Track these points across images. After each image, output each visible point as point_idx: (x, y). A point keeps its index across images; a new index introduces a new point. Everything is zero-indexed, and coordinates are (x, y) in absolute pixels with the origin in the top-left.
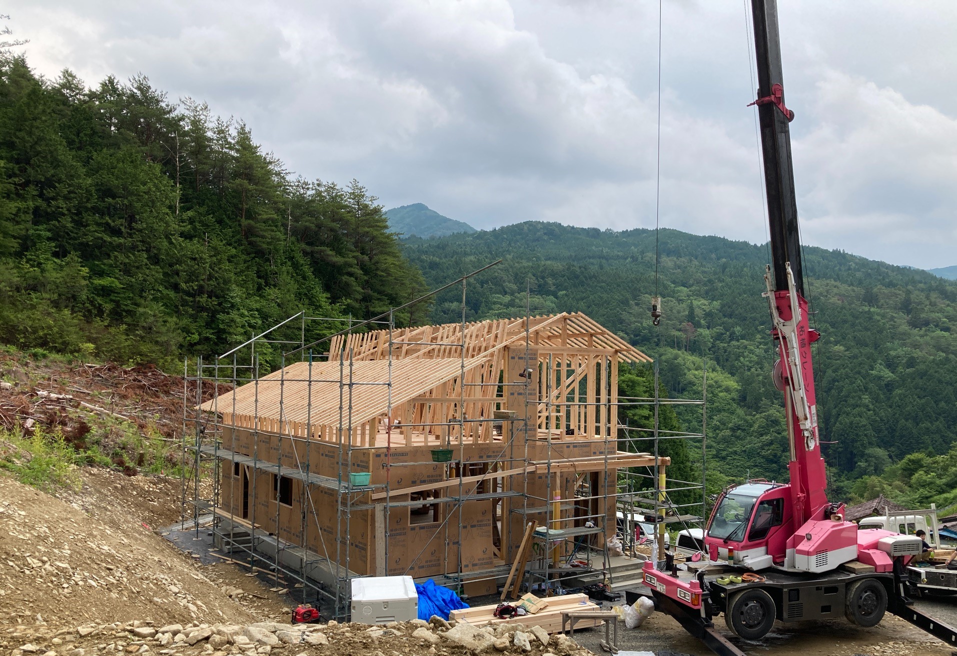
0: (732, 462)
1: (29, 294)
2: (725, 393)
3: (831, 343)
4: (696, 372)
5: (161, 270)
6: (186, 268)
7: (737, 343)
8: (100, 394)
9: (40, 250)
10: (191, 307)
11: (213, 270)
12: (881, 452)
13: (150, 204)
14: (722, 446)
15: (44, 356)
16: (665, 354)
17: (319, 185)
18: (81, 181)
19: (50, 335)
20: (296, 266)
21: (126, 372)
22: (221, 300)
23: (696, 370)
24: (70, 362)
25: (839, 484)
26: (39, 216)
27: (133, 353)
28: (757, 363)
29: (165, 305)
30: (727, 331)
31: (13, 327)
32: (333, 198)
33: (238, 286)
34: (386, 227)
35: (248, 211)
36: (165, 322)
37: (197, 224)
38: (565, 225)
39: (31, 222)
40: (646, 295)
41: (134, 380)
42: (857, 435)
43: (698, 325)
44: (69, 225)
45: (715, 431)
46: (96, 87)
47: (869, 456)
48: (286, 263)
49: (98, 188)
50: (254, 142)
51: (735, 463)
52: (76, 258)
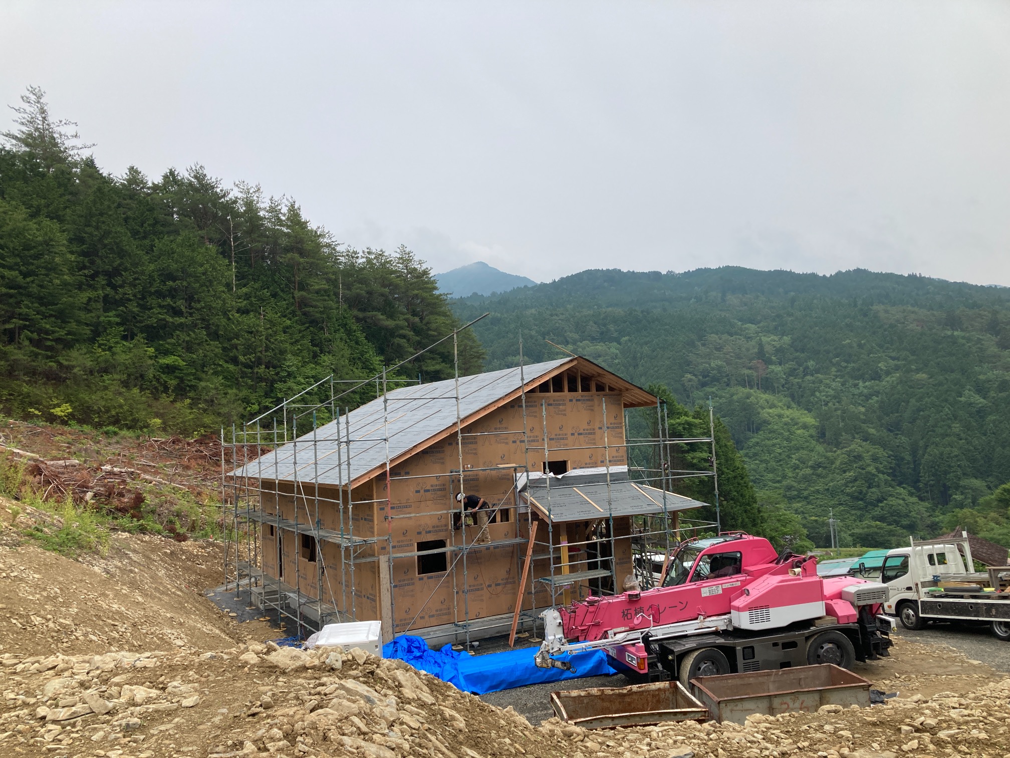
0: (815, 501)
1: (102, 376)
2: (802, 430)
3: (912, 371)
4: (771, 411)
5: (220, 345)
6: (244, 341)
7: (812, 378)
8: (165, 466)
9: (110, 334)
10: (250, 378)
11: (270, 341)
12: (977, 483)
13: (208, 284)
14: (803, 486)
15: (115, 434)
16: (737, 394)
17: (369, 253)
18: (145, 268)
19: (121, 413)
20: (349, 332)
21: (189, 444)
22: (279, 369)
23: (771, 408)
24: (138, 437)
25: (933, 519)
26: (109, 303)
27: (198, 426)
28: (835, 397)
29: (225, 378)
30: (800, 366)
31: (88, 407)
32: (381, 264)
33: (294, 355)
34: (436, 288)
35: (300, 283)
36: (226, 394)
37: (253, 299)
38: (625, 271)
39: (102, 310)
40: (712, 335)
41: (196, 451)
42: (949, 466)
43: (768, 362)
44: (135, 310)
45: (795, 470)
46: (158, 180)
47: (965, 487)
48: (339, 330)
49: (160, 272)
50: (304, 217)
51: (818, 502)
52: (142, 340)
